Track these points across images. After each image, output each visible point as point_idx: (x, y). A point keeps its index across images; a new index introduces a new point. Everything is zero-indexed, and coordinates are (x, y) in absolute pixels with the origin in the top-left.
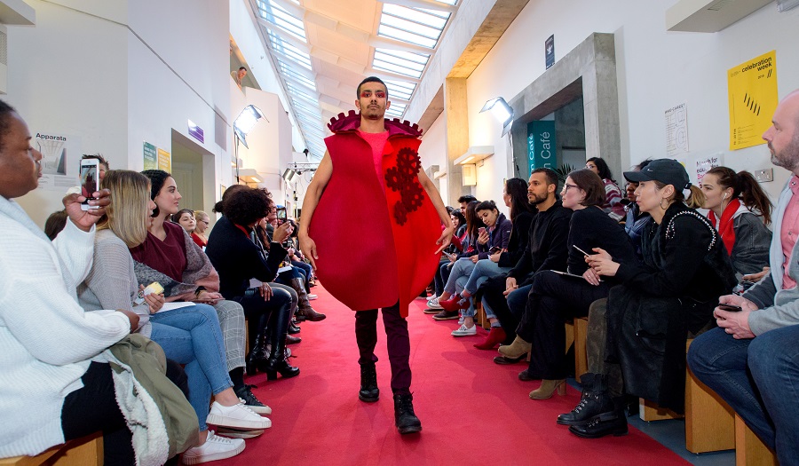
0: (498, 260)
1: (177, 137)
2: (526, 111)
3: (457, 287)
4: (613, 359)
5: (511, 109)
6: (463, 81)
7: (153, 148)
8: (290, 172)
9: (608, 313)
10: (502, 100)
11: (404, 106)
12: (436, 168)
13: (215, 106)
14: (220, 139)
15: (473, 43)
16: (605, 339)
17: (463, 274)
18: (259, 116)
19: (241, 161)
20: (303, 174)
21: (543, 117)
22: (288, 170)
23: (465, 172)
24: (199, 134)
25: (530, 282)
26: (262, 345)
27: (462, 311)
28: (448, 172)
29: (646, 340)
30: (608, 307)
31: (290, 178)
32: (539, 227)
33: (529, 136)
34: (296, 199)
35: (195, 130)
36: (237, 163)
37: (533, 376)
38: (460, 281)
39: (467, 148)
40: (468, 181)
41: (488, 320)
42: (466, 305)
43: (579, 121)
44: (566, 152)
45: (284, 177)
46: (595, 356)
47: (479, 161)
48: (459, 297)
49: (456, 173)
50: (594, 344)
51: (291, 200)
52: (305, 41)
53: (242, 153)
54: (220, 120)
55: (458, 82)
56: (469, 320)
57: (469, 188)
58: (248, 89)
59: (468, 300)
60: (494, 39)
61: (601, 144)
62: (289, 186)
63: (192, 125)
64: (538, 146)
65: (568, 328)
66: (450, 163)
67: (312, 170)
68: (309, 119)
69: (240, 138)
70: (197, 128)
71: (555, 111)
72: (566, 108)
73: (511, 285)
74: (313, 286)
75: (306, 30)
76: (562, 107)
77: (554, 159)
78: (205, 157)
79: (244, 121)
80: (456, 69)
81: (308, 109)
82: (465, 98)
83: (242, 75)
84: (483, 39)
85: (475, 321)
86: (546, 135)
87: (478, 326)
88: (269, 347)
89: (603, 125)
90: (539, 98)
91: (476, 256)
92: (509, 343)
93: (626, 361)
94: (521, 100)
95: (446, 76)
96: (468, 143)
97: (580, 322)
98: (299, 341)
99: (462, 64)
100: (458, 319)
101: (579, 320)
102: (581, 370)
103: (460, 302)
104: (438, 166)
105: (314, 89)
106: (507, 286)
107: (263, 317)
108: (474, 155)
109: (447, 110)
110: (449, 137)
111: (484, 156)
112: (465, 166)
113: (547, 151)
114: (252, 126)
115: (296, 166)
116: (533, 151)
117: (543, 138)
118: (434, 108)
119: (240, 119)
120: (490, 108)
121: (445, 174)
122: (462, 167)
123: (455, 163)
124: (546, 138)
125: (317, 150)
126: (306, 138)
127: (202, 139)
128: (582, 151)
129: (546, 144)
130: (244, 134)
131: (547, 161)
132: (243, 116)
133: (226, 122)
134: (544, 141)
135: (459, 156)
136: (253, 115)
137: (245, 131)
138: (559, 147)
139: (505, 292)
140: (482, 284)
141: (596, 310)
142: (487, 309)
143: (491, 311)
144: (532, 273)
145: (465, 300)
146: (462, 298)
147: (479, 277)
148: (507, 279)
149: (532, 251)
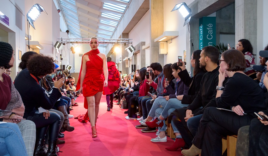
0: (182, 99)
2: (199, 11)
3: (156, 114)
5: (189, 10)
8: (58, 44)
9: (250, 134)
10: (185, 4)
11: (125, 6)
12: (143, 43)
13: (16, 4)
14: (19, 23)
17: (159, 106)
18: (41, 10)
19: (31, 36)
20: (66, 45)
21: (209, 15)
22: (57, 42)
23: (161, 46)
24: (6, 20)
26: (43, 144)
27: (159, 128)
28: (151, 46)
30: (250, 131)
31: (58, 47)
33: (200, 25)
34: (62, 59)
35: (4, 18)
36: (29, 37)
38: (158, 110)
39: (162, 33)
40: (162, 51)
41: (174, 134)
42: (161, 125)
44: (222, 36)
45: (55, 46)
47: (169, 40)
48: (157, 120)
49: (156, 46)
51: (59, 60)
53: (32, 32)
54: (19, 13)
56: (162, 133)
57: (163, 55)
59: (162, 122)
61: (245, 31)
62: (58, 52)
63: (2, 15)
64: (205, 32)
65: (224, 141)
66: (152, 41)
67: (71, 43)
68: (70, 12)
69: (31, 23)
70: (5, 16)
71: (217, 11)
72: (223, 9)
73: (189, 115)
74: (71, 110)
76: (221, 9)
77: (214, 40)
78: (9, 34)
79: (34, 13)
81: (69, 7)
85: (166, 134)
86: (210, 25)
87: (168, 136)
88: (47, 146)
89: (246, 20)
91: (168, 96)
94: (195, 5)
96: (163, 31)
97: (231, 138)
100: (156, 132)
101: (230, 137)
103: (158, 123)
104: (145, 42)
106: (187, 115)
107: (43, 129)
108: (166, 36)
109: (151, 9)
110: (152, 25)
111: (173, 37)
112: (161, 42)
113: (211, 35)
114: (38, 16)
115: (62, 40)
116: (202, 35)
117: (208, 27)
118: (143, 8)
119: (31, 12)
120: (178, 9)
121: (149, 47)
122: (159, 43)
123: (155, 41)
124: (210, 27)
125: (74, 31)
126: (68, 23)
127: (8, 23)
128: (234, 35)
129: (210, 31)
130: (33, 21)
131: (210, 41)
132: (32, 10)
133: (22, 13)
134: (209, 29)
135: (157, 37)
136: (38, 10)
137: (33, 19)
138: (218, 32)
139: (185, 118)
140: (172, 113)
141: (242, 132)
142: (174, 127)
143: (176, 129)
144: (202, 107)
145: (161, 122)
146: (159, 120)
147: (170, 108)
148: (187, 111)
149: (202, 95)
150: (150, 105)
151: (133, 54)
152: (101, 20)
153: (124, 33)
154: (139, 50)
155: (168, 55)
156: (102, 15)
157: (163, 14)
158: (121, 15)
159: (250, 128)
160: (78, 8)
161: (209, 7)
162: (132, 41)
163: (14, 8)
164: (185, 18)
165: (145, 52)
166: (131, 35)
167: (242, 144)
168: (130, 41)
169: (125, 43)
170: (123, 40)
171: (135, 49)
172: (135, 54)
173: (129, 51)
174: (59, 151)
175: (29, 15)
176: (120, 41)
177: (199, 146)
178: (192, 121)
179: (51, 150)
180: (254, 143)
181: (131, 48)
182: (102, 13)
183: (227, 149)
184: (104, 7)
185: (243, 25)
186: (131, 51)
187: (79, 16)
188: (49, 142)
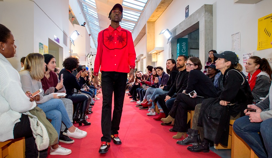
1: (50, 41)
2: (177, 34)
5: (171, 33)
6: (154, 22)
7: (42, 44)
8: (89, 55)
10: (168, 30)
12: (142, 55)
13: (64, 31)
14: (65, 42)
15: (158, 8)
16: (198, 118)
17: (150, 93)
18: (79, 34)
19: (72, 50)
21: (183, 37)
22: (88, 54)
23: (153, 56)
24: (58, 40)
27: (149, 107)
31: (89, 57)
32: (180, 77)
33: (177, 44)
34: (91, 65)
35: (56, 39)
36: (71, 51)
37: (174, 131)
38: (149, 96)
39: (154, 48)
40: (154, 60)
41: (159, 110)
42: (151, 105)
43: (197, 38)
44: (192, 50)
45: (87, 56)
47: (158, 53)
48: (148, 102)
49: (150, 57)
50: (195, 119)
51: (90, 65)
52: (95, 7)
53: (73, 48)
54: (65, 36)
55: (152, 23)
56: (153, 110)
57: (154, 62)
58: (75, 25)
59: (151, 103)
60: (166, 7)
62: (89, 60)
63: (56, 37)
64: (181, 48)
65: (189, 114)
66: (147, 53)
69: (72, 42)
70: (57, 38)
71: (188, 34)
72: (192, 33)
75: (96, 3)
77: (186, 53)
78: (60, 49)
79: (74, 36)
80: (151, 18)
82: (154, 29)
83: (73, 20)
84: (161, 7)
86: (184, 43)
90: (182, 29)
94: (175, 30)
95: (147, 21)
96: (154, 46)
97: (193, 112)
99: (154, 16)
100: (148, 109)
103: (149, 103)
104: (143, 54)
105: (99, 25)
106: (166, 98)
108: (157, 50)
109: (147, 34)
110: (147, 44)
111: (160, 51)
112: (153, 54)
113: (184, 49)
114: (76, 38)
115: (91, 53)
116: (179, 49)
118: (142, 33)
119: (72, 35)
120: (163, 33)
121: (145, 57)
123: (149, 53)
126: (95, 43)
127: (59, 42)
128: (198, 50)
131: (184, 53)
133: (67, 36)
134: (183, 46)
135: (151, 51)
136: (77, 34)
137: (73, 40)
138: (189, 48)
140: (157, 97)
143: (160, 107)
145: (150, 103)
150: (144, 93)
154: (140, 60)
155: (157, 62)
157: (154, 37)
161: (183, 31)
163: (62, 33)
164: (168, 39)
165: (143, 60)
167: (196, 114)
172: (137, 62)
175: (71, 37)
177: (173, 116)
183: (190, 120)
185: (204, 43)
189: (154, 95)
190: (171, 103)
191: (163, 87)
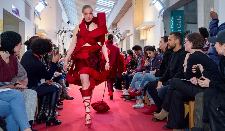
0: (155, 73)
1: (6, 13)
2: (170, 6)
3: (135, 85)
4: (206, 120)
5: (163, 5)
8: (61, 32)
9: (204, 99)
10: (159, 0)
11: (114, 2)
12: (128, 31)
14: (28, 15)
16: (202, 111)
17: (138, 79)
18: (46, 5)
19: (38, 26)
20: (67, 33)
21: (178, 8)
22: (60, 31)
23: (141, 33)
24: (17, 12)
25: (169, 84)
26: (45, 110)
28: (133, 34)
29: (222, 112)
30: (204, 96)
31: (61, 34)
32: (174, 59)
33: (171, 17)
34: (63, 44)
35: (15, 10)
38: (137, 83)
39: (142, 22)
40: (142, 37)
41: (149, 101)
43: (195, 11)
44: (188, 25)
45: (58, 33)
46: (198, 119)
47: (148, 29)
48: (136, 90)
49: (137, 34)
50: (197, 113)
51: (61, 44)
53: (38, 22)
54: (28, 6)
56: (140, 100)
57: (143, 40)
59: (141, 92)
61: (205, 21)
62: (60, 38)
63: (14, 8)
64: (175, 22)
65: (186, 106)
66: (135, 29)
67: (71, 31)
68: (70, 7)
69: (37, 15)
70: (16, 9)
73: (160, 85)
76: (187, 4)
77: (183, 28)
78: (20, 23)
79: (40, 7)
85: (144, 101)
86: (179, 17)
87: (145, 103)
88: (48, 111)
91: (145, 72)
92: (158, 112)
93: (212, 122)
94: (168, 1)
96: (143, 20)
97: (192, 103)
98: (62, 109)
102: (192, 125)
103: (137, 92)
106: (158, 85)
107: (45, 97)
108: (146, 26)
109: (134, 5)
110: (134, 17)
111: (150, 27)
112: (141, 31)
113: (180, 24)
114: (43, 9)
115: (64, 29)
116: (173, 24)
117: (178, 18)
118: (128, 4)
119: (37, 6)
120: (154, 4)
121: (132, 34)
122: (140, 31)
123: (137, 29)
124: (179, 18)
125: (73, 22)
126: (69, 16)
127: (18, 15)
128: (196, 25)
129: (179, 21)
130: (39, 13)
131: (179, 29)
132: (38, 4)
133: (30, 7)
134: (178, 20)
135: (138, 26)
136: (43, 4)
137: (39, 11)
138: (185, 22)
139: (157, 88)
140: (147, 84)
141: (198, 98)
142: (149, 96)
144: (170, 80)
145: (139, 92)
146: (138, 91)
147: (146, 81)
148: (158, 82)
149: (170, 70)
151: (120, 40)
152: (95, 14)
153: (113, 23)
154: (125, 37)
155: (147, 41)
156: (96, 10)
157: (143, 9)
158: (111, 9)
159: (204, 94)
160: (77, 4)
161: (178, 2)
162: (119, 30)
163: (24, 3)
164: (160, 11)
165: (129, 38)
166: (119, 25)
167: (199, 106)
168: (118, 30)
169: (114, 32)
170: (112, 29)
171: (121, 36)
172: (122, 40)
173: (116, 37)
174: (58, 115)
175: (36, 8)
176: (110, 30)
177: (167, 110)
178: (162, 90)
179: (50, 114)
180: (207, 105)
181: (119, 35)
182: (96, 8)
183: (189, 113)
184: (97, 3)
185: (204, 16)
186: (119, 38)
187: (78, 10)
188: (49, 108)
189: (144, 82)
190: (164, 91)
191: (155, 71)
